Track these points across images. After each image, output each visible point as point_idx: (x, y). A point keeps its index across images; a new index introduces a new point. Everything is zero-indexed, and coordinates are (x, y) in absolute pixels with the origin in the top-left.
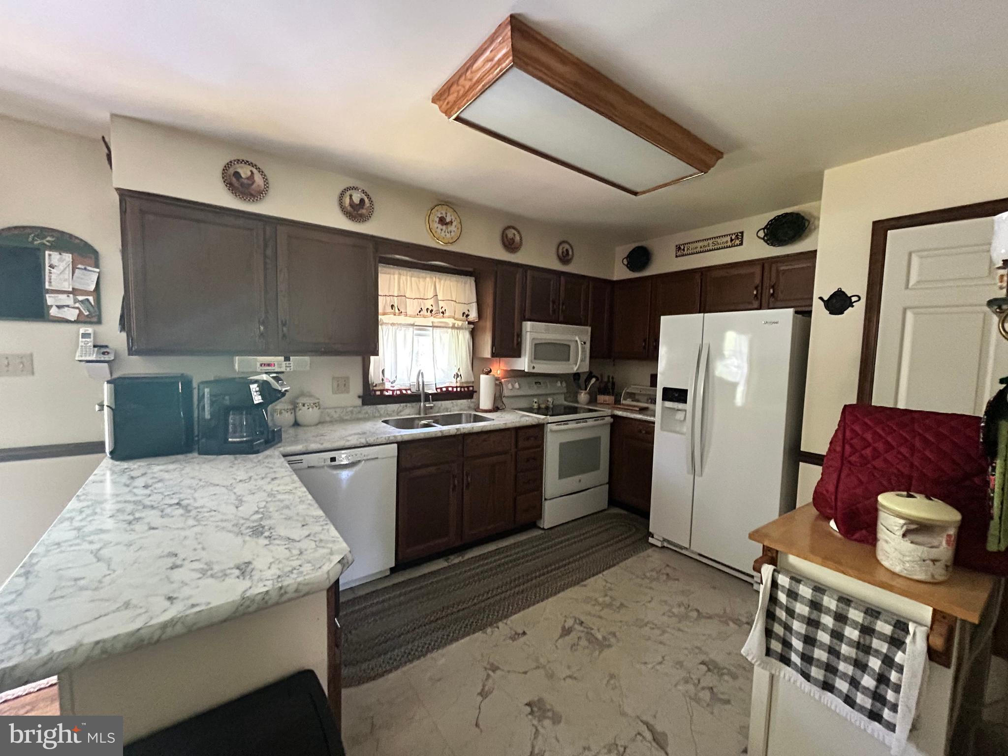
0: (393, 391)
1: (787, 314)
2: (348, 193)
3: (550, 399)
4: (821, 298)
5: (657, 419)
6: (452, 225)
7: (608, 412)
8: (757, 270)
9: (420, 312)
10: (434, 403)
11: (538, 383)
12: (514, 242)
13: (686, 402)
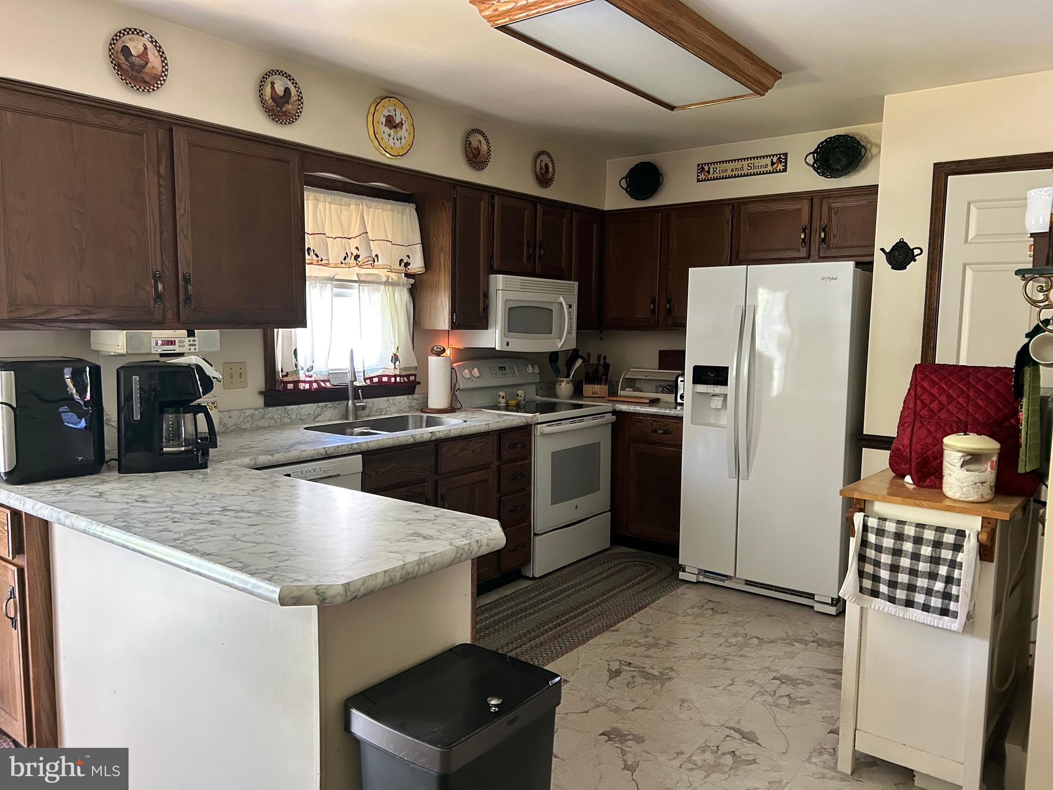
0: (310, 383)
1: (846, 269)
2: (270, 79)
3: (520, 392)
4: (882, 250)
5: (686, 413)
6: (402, 128)
7: (609, 407)
8: (805, 206)
9: (345, 259)
10: (365, 400)
11: (502, 368)
12: (479, 152)
13: (726, 384)
